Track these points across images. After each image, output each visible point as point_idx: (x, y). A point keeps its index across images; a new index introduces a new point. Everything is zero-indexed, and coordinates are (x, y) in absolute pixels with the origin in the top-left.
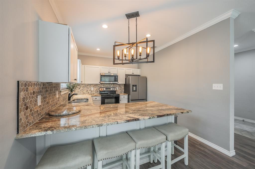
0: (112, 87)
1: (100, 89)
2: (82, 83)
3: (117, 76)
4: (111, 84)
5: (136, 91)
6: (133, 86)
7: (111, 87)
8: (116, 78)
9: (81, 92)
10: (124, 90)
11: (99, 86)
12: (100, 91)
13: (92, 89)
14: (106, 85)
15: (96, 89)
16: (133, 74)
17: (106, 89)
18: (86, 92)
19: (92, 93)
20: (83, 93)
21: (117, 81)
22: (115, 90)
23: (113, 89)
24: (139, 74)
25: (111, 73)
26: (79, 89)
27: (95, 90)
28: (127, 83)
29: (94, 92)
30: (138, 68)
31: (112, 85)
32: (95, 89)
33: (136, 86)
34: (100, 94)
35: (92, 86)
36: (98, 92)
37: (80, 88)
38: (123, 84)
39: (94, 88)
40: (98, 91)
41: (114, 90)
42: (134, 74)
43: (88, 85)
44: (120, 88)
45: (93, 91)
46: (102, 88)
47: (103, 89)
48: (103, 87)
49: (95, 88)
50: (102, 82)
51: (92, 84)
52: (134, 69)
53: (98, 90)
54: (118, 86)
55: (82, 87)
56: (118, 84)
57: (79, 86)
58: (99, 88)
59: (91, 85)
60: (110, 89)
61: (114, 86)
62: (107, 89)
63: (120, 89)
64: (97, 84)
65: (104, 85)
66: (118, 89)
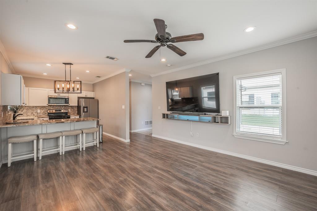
1: (49, 111)
2: (26, 105)
3: (68, 98)
4: (61, 106)
5: (87, 112)
6: (84, 107)
7: (61, 108)
8: (67, 100)
10: (77, 112)
11: (47, 108)
12: (48, 113)
13: (39, 111)
15: (44, 111)
16: (86, 97)
17: (55, 111)
18: (31, 114)
19: (39, 115)
21: (68, 103)
22: (67, 112)
23: (64, 111)
24: (93, 97)
27: (42, 112)
28: (79, 105)
29: (42, 115)
30: (93, 91)
31: (63, 107)
33: (87, 107)
34: (48, 115)
36: (46, 114)
37: (23, 110)
38: (76, 106)
42: (88, 97)
43: (33, 107)
44: (72, 110)
45: (40, 113)
46: (51, 111)
48: (52, 109)
49: (42, 110)
50: (50, 104)
51: (39, 107)
52: (87, 92)
53: (46, 112)
54: (70, 108)
55: (25, 110)
56: (70, 106)
58: (47, 110)
59: (36, 107)
60: (61, 111)
61: (66, 108)
62: (57, 111)
64: (45, 106)
65: (53, 107)
66: (70, 110)
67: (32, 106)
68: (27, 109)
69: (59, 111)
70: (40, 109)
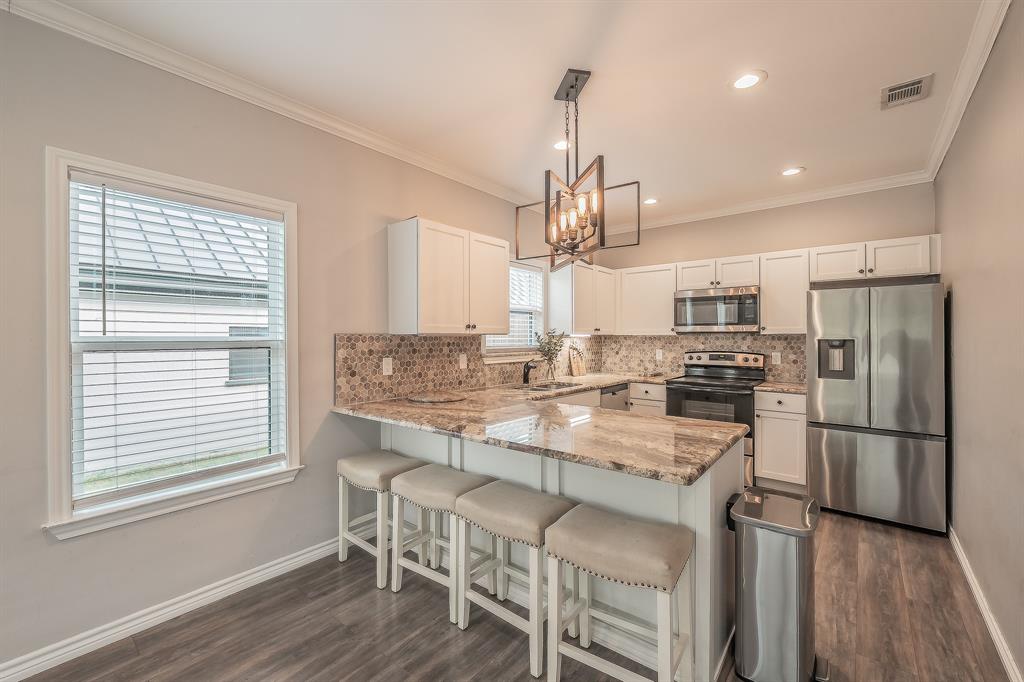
0: (745, 349)
3: (757, 297)
4: (739, 337)
5: (847, 373)
6: (828, 344)
7: (739, 347)
8: (745, 306)
9: (621, 364)
11: (685, 342)
12: (686, 365)
13: (659, 355)
14: (718, 339)
15: (673, 355)
16: (869, 275)
17: (712, 358)
18: (639, 365)
20: (629, 368)
21: (755, 321)
22: (760, 364)
23: (746, 360)
25: (723, 285)
26: (617, 353)
27: (670, 359)
29: (668, 370)
31: (744, 339)
32: (670, 356)
33: (847, 344)
35: (659, 344)
36: (682, 370)
37: (620, 349)
39: (664, 354)
40: (679, 366)
41: (751, 364)
43: (645, 339)
44: (792, 357)
45: (663, 362)
46: (695, 355)
47: (699, 358)
48: (701, 347)
49: (671, 351)
50: (685, 329)
51: (659, 338)
54: (780, 345)
55: (624, 348)
56: (770, 337)
57: (615, 342)
58: (684, 351)
59: (653, 339)
60: (732, 358)
61: (758, 343)
62: (719, 358)
63: (795, 362)
64: (676, 337)
65: (706, 339)
66: (776, 358)
67: (642, 337)
68: (630, 345)
69: (726, 358)
70: (663, 348)
